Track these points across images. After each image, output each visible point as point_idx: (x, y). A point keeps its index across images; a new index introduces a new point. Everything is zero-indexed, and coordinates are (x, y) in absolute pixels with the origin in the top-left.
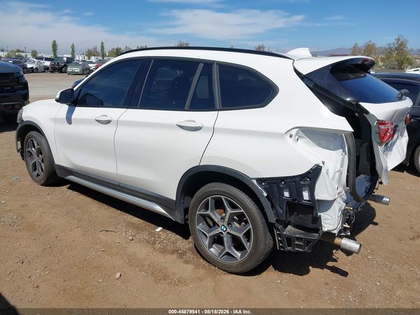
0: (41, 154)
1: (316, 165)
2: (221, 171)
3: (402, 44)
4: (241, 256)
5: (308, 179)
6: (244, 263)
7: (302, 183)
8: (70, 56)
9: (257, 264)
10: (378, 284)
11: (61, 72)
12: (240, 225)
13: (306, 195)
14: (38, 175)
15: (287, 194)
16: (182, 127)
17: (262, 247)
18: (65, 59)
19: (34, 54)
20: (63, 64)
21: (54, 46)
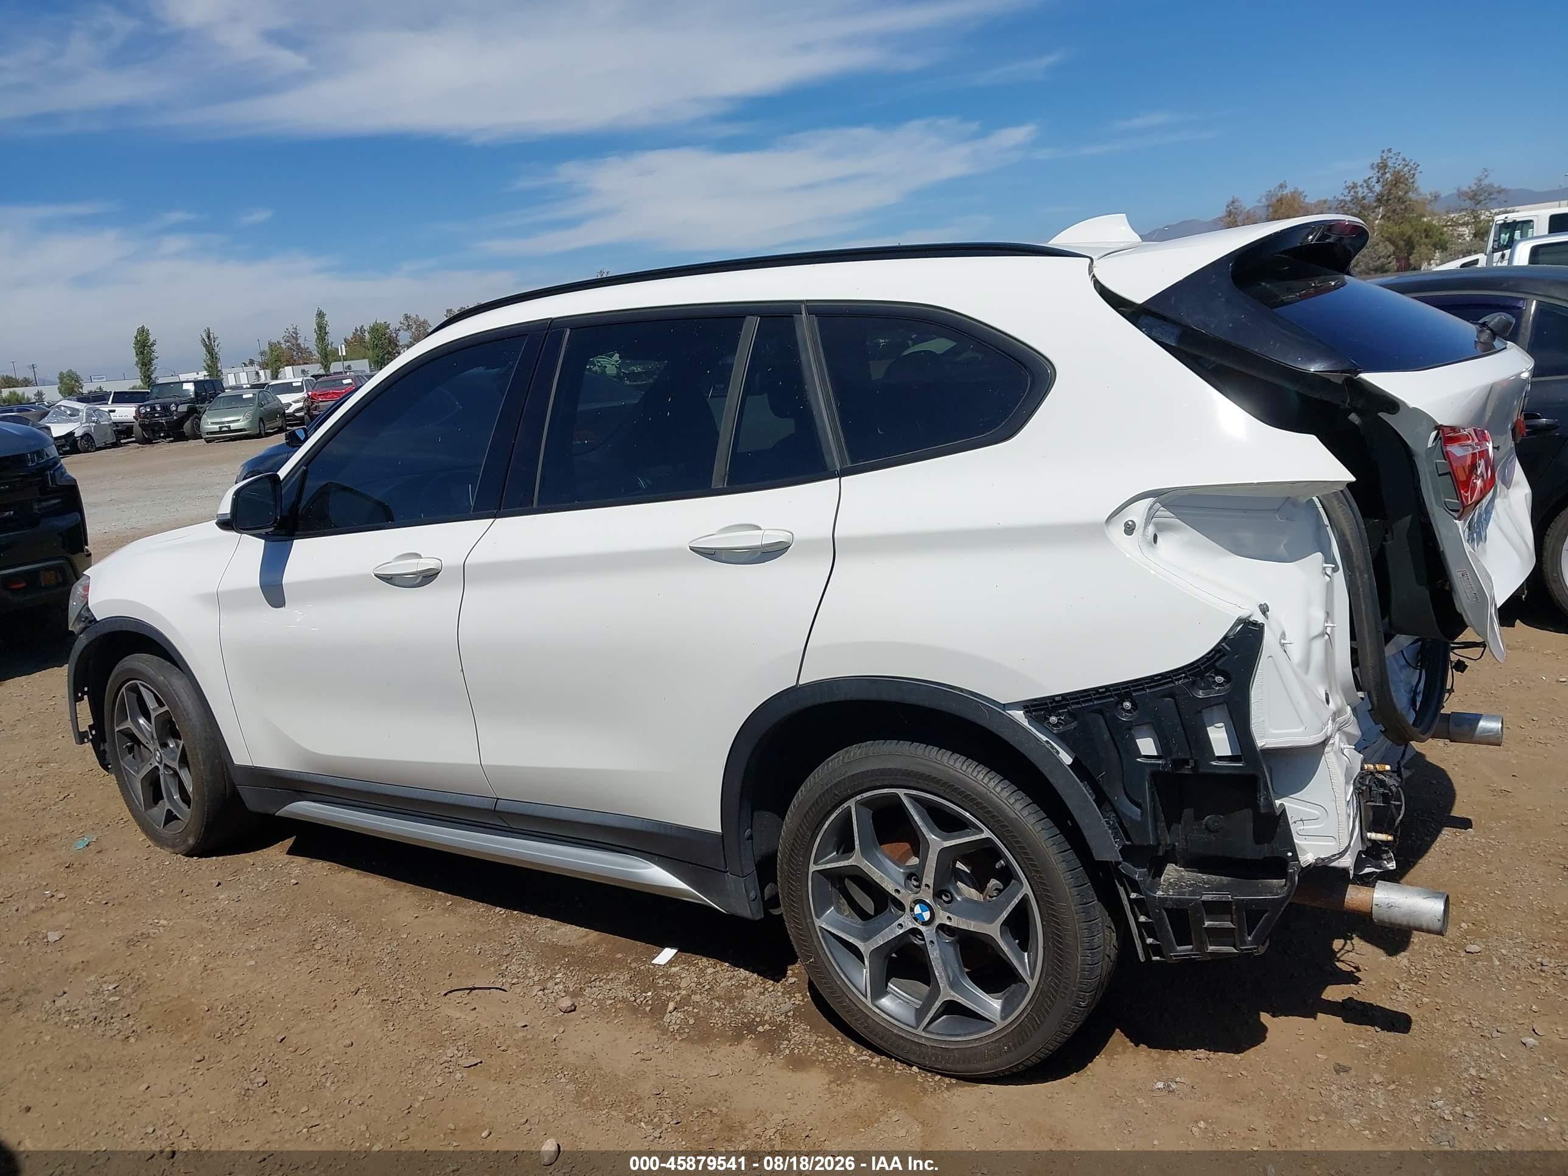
0: (176, 735)
1: (1240, 621)
2: (885, 697)
3: (1398, 180)
4: (1006, 1011)
5: (1220, 679)
6: (1019, 1033)
7: (1201, 694)
8: (202, 375)
9: (1072, 1027)
10: (1531, 1041)
11: (181, 437)
12: (981, 889)
13: (1219, 739)
14: (170, 817)
15: (1147, 746)
16: (711, 554)
17: (1079, 959)
18: (190, 387)
19: (70, 386)
20: (183, 408)
21: (144, 346)
